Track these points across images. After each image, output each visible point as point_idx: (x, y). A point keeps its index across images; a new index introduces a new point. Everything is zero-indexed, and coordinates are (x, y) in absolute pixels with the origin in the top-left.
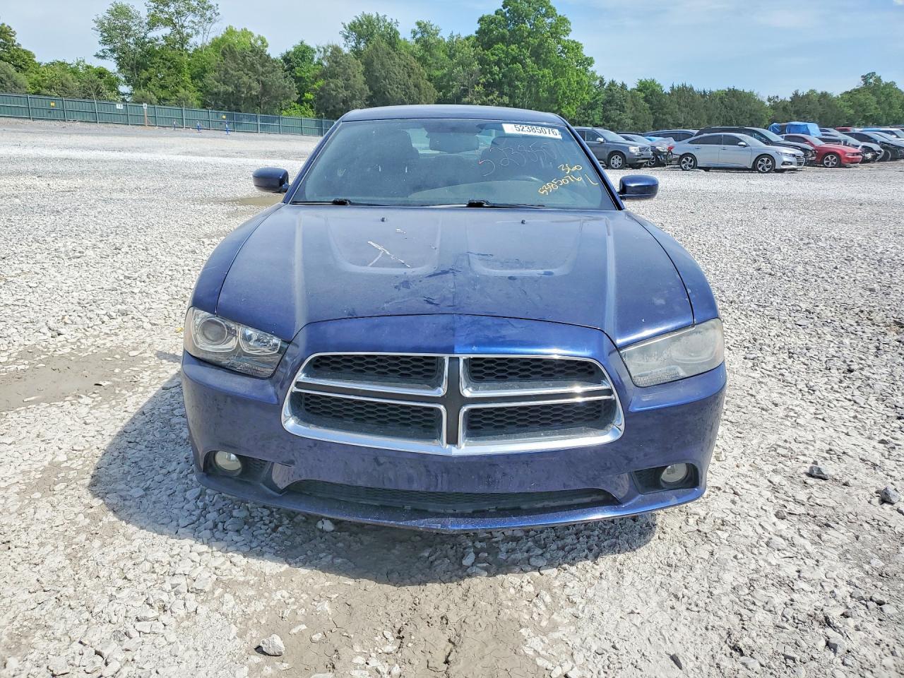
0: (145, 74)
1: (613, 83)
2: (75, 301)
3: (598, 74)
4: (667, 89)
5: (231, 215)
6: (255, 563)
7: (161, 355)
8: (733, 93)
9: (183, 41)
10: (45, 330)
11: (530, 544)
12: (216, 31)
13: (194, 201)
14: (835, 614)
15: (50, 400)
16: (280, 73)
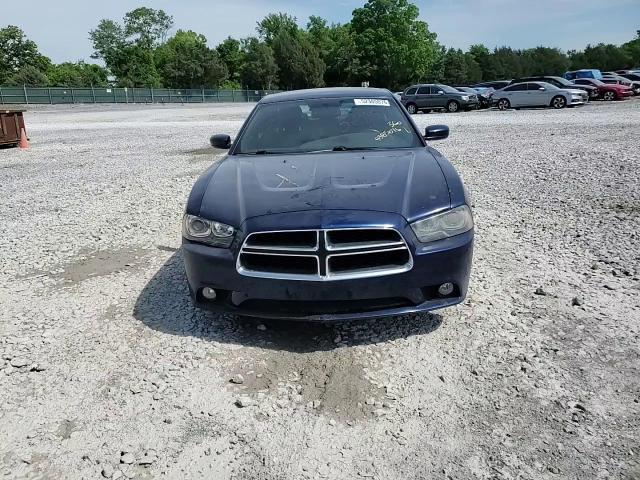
0: (125, 67)
1: (452, 50)
2: (105, 220)
3: (441, 44)
4: (492, 51)
5: (191, 161)
6: (226, 345)
7: (161, 248)
8: (541, 50)
9: (149, 42)
10: (91, 237)
11: (371, 332)
12: (171, 34)
13: (166, 153)
14: (530, 356)
15: (103, 275)
16: (216, 60)
